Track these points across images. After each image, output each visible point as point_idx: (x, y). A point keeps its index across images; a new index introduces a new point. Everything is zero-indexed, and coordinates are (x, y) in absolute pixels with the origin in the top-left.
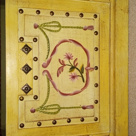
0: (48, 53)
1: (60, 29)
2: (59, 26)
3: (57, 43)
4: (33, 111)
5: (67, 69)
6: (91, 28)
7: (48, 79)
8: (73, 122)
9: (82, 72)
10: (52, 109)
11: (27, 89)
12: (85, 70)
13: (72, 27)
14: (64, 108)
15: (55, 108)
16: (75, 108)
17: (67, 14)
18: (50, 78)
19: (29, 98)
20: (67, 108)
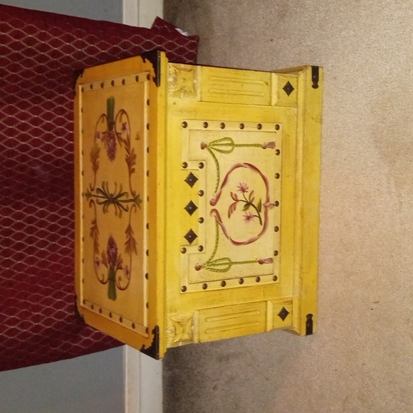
0: (218, 184)
1: (233, 149)
2: (232, 144)
3: (229, 169)
4: (198, 268)
5: (241, 205)
6: (272, 145)
7: (217, 222)
8: (248, 282)
9: (259, 210)
10: (222, 264)
11: (191, 237)
12: (262, 206)
13: (247, 145)
14: (236, 263)
15: (225, 264)
16: (249, 262)
17: (242, 126)
18: (219, 220)
19: (193, 249)
20: (240, 263)
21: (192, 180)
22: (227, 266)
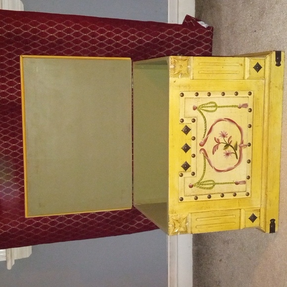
0: (205, 132)
1: (216, 109)
2: (216, 106)
3: (213, 122)
4: (191, 187)
5: (222, 146)
6: (245, 105)
7: (204, 157)
8: (226, 196)
9: (235, 149)
10: (208, 184)
11: (186, 166)
12: (238, 147)
13: (227, 106)
14: (218, 184)
15: (211, 184)
16: (228, 183)
17: (223, 94)
18: (206, 155)
19: (187, 174)
20: (221, 184)
21: (187, 130)
22: (212, 185)
